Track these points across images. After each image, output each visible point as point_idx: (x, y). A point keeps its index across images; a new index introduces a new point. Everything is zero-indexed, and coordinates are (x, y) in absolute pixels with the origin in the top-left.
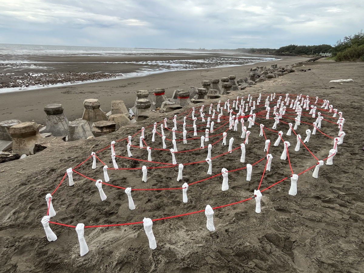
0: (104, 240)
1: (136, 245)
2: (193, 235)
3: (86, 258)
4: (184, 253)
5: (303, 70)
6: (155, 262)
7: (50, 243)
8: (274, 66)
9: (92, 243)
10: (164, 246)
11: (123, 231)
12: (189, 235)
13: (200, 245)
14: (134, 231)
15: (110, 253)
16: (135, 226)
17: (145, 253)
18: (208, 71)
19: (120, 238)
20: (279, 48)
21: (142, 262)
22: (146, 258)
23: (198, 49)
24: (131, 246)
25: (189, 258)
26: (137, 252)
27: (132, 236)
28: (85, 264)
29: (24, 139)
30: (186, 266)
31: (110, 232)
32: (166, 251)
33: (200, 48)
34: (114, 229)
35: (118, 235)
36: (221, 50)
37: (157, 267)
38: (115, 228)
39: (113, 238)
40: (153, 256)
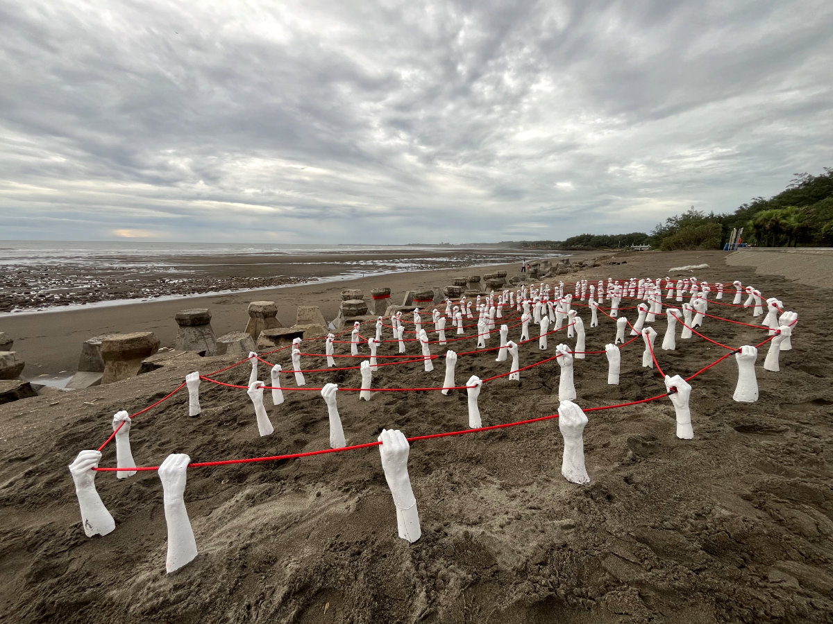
0: (253, 525)
1: (352, 534)
2: (527, 498)
3: (183, 579)
4: (520, 549)
5: (614, 263)
6: (423, 583)
7: (87, 540)
8: (565, 262)
9: (215, 534)
10: (446, 530)
11: (312, 498)
12: (514, 496)
13: (566, 522)
14: (347, 496)
15: (268, 563)
16: (347, 484)
17: (385, 556)
18: (458, 271)
19: (301, 516)
20: (565, 240)
21: (378, 585)
22: (391, 572)
24: (338, 536)
25: (544, 564)
26: (359, 553)
27: (340, 508)
28: (175, 603)
29: (125, 363)
30: (544, 593)
31: (273, 502)
32: (456, 544)
34: (286, 494)
35: (296, 509)
37: (434, 601)
38: (289, 493)
39: (283, 517)
40: (416, 560)
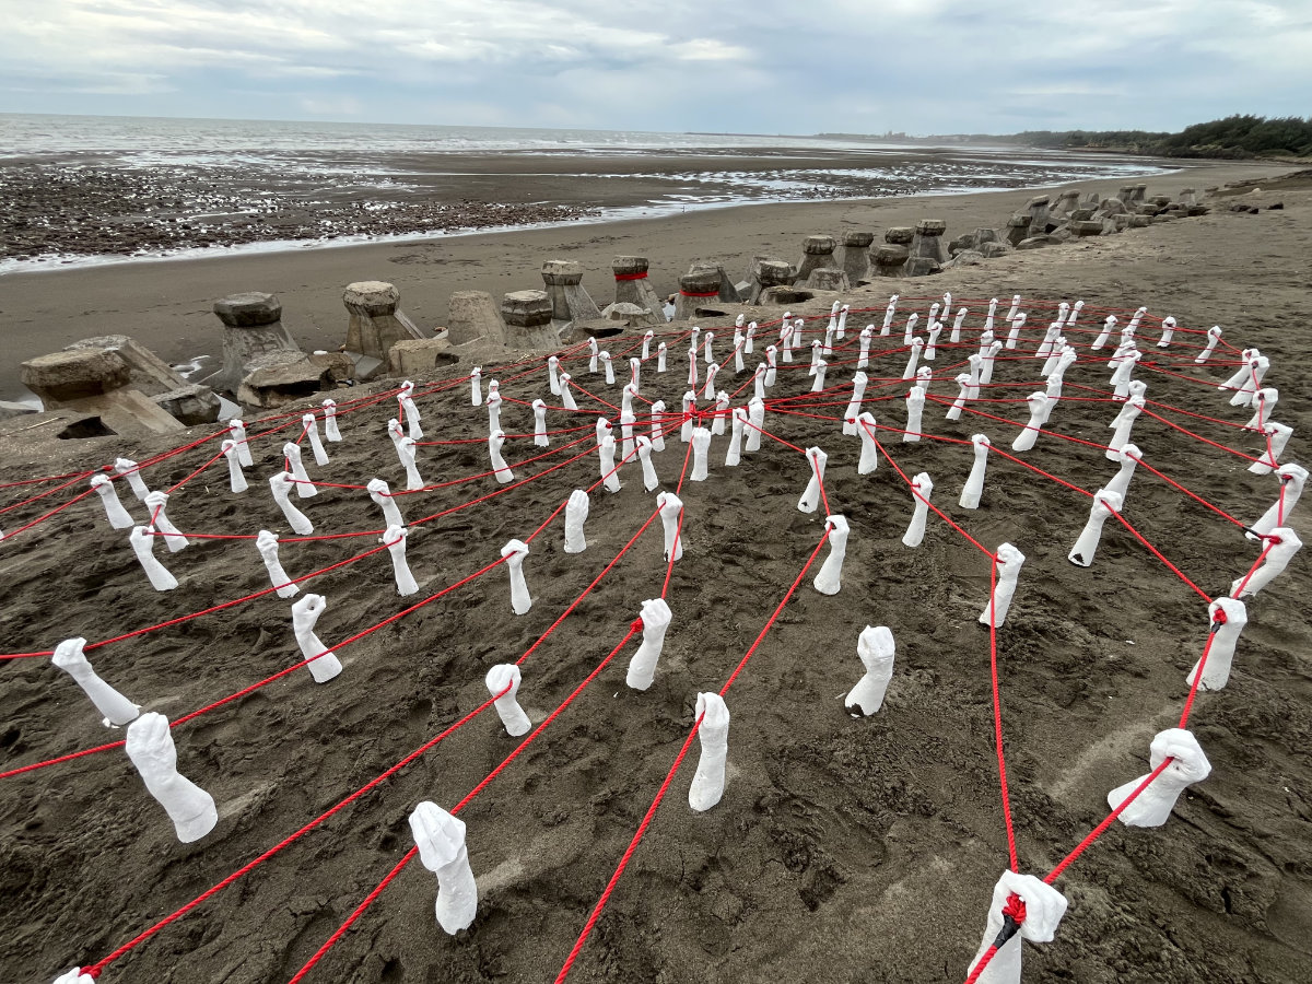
18: (877, 206)
23: (881, 134)
33: (890, 133)
36: (962, 139)
